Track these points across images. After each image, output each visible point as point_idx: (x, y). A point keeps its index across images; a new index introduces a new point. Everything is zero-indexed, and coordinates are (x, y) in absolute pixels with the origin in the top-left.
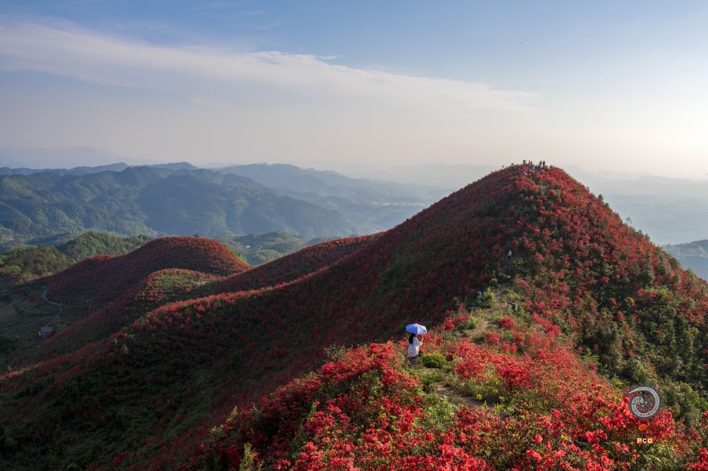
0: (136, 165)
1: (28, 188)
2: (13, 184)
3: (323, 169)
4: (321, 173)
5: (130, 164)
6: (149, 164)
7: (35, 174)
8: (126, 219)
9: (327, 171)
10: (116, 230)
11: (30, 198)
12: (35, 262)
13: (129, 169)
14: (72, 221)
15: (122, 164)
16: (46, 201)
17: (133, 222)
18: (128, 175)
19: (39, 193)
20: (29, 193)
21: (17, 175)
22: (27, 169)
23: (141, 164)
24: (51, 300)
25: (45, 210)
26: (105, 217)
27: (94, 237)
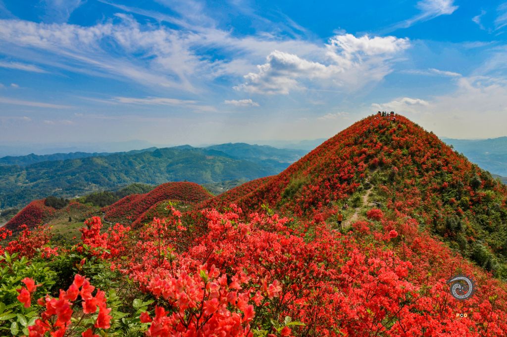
0: (161, 147)
1: (106, 162)
2: (99, 161)
3: (262, 145)
4: (261, 147)
5: (159, 147)
6: (169, 147)
7: (110, 155)
8: (157, 176)
9: (265, 146)
10: (152, 183)
11: (107, 168)
12: (101, 200)
13: (158, 150)
14: (128, 179)
15: (154, 147)
16: (115, 169)
17: (160, 178)
18: (157, 153)
19: (112, 165)
20: (106, 165)
21: (101, 156)
22: (106, 153)
23: (164, 147)
24: (106, 221)
25: (114, 174)
26: (145, 176)
27: (136, 186)
